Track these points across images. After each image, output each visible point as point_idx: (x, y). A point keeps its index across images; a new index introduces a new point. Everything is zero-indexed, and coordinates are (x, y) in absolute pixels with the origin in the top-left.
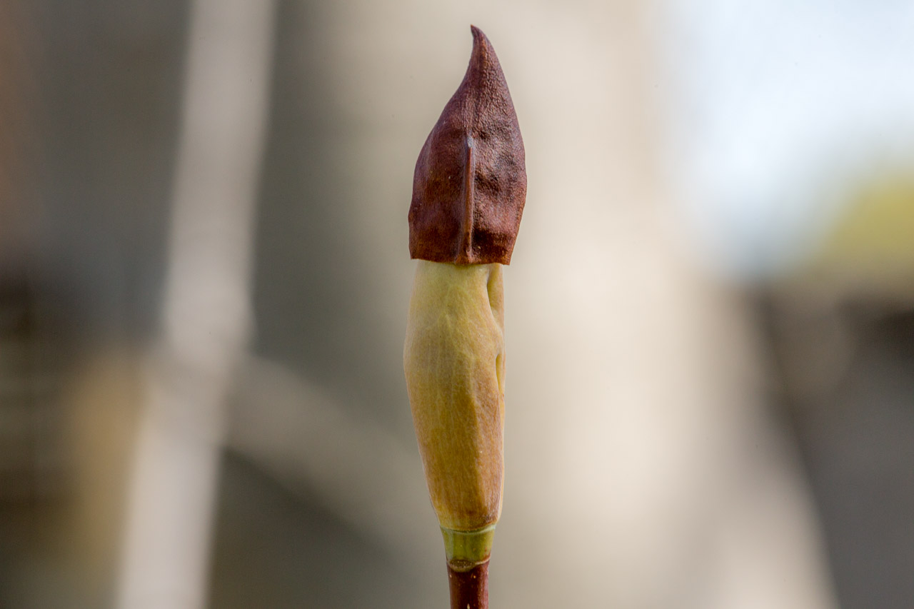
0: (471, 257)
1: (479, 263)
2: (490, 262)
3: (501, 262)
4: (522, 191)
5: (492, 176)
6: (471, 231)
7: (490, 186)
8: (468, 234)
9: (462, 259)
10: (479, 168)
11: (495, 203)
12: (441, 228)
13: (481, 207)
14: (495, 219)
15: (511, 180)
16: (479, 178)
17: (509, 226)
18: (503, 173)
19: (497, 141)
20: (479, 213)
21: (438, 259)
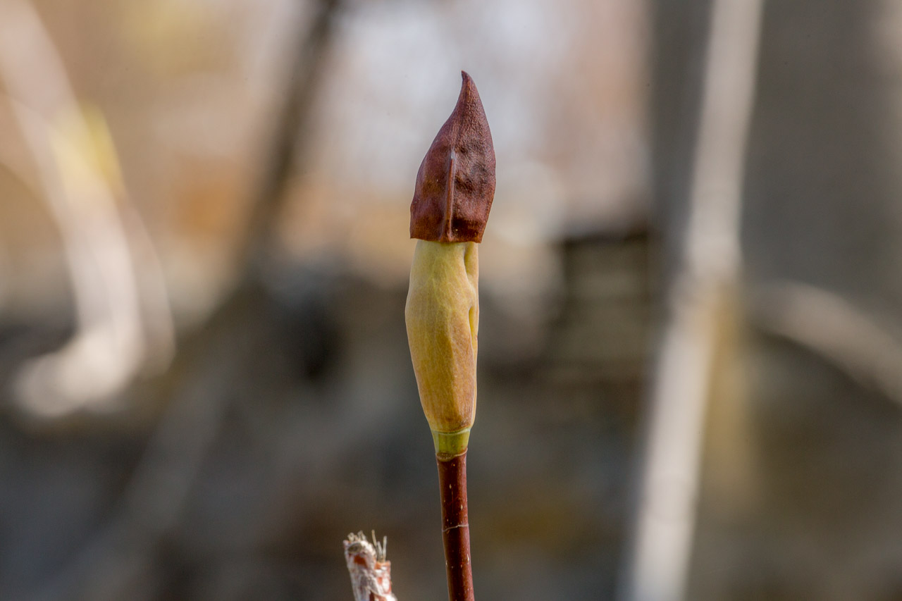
0: (451, 237)
1: (457, 242)
2: (466, 241)
3: (474, 241)
4: (491, 190)
5: (468, 179)
6: (451, 219)
7: (466, 187)
8: (448, 221)
9: (445, 239)
10: (458, 174)
11: (470, 199)
12: (431, 217)
13: (459, 201)
14: (470, 210)
15: (482, 182)
16: (458, 181)
17: (480, 215)
18: (476, 177)
19: (474, 156)
20: (457, 206)
21: (428, 238)
